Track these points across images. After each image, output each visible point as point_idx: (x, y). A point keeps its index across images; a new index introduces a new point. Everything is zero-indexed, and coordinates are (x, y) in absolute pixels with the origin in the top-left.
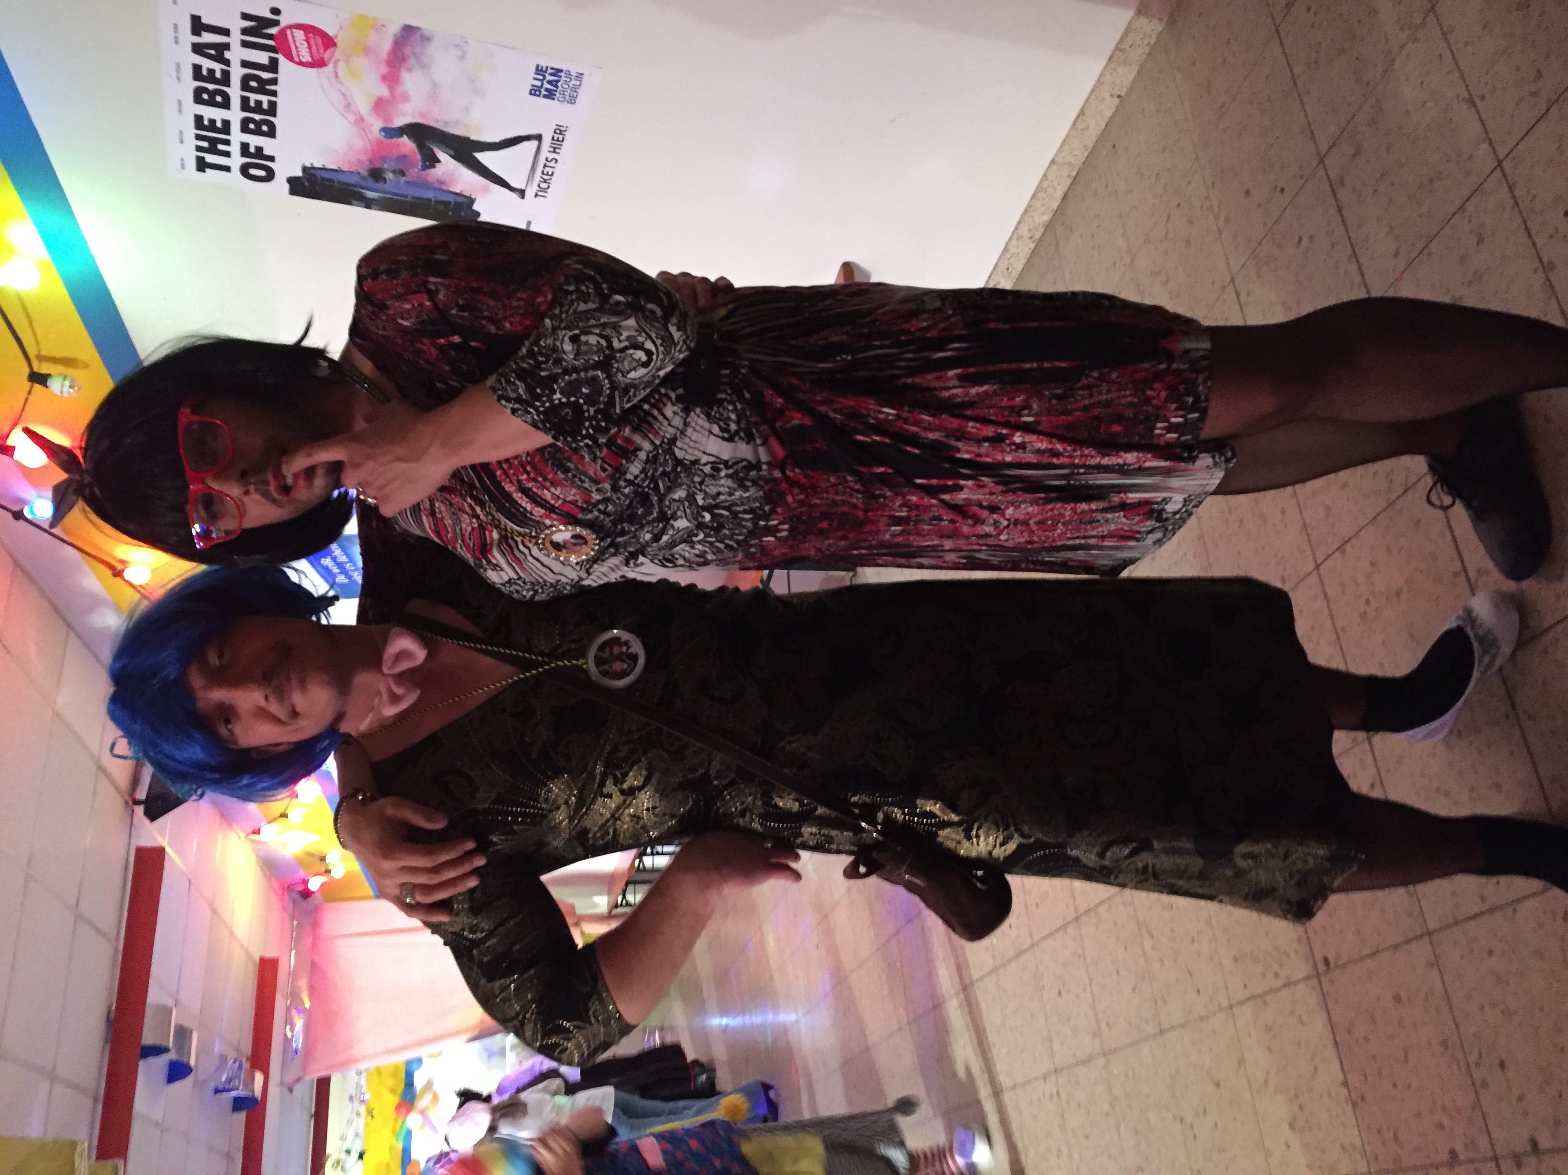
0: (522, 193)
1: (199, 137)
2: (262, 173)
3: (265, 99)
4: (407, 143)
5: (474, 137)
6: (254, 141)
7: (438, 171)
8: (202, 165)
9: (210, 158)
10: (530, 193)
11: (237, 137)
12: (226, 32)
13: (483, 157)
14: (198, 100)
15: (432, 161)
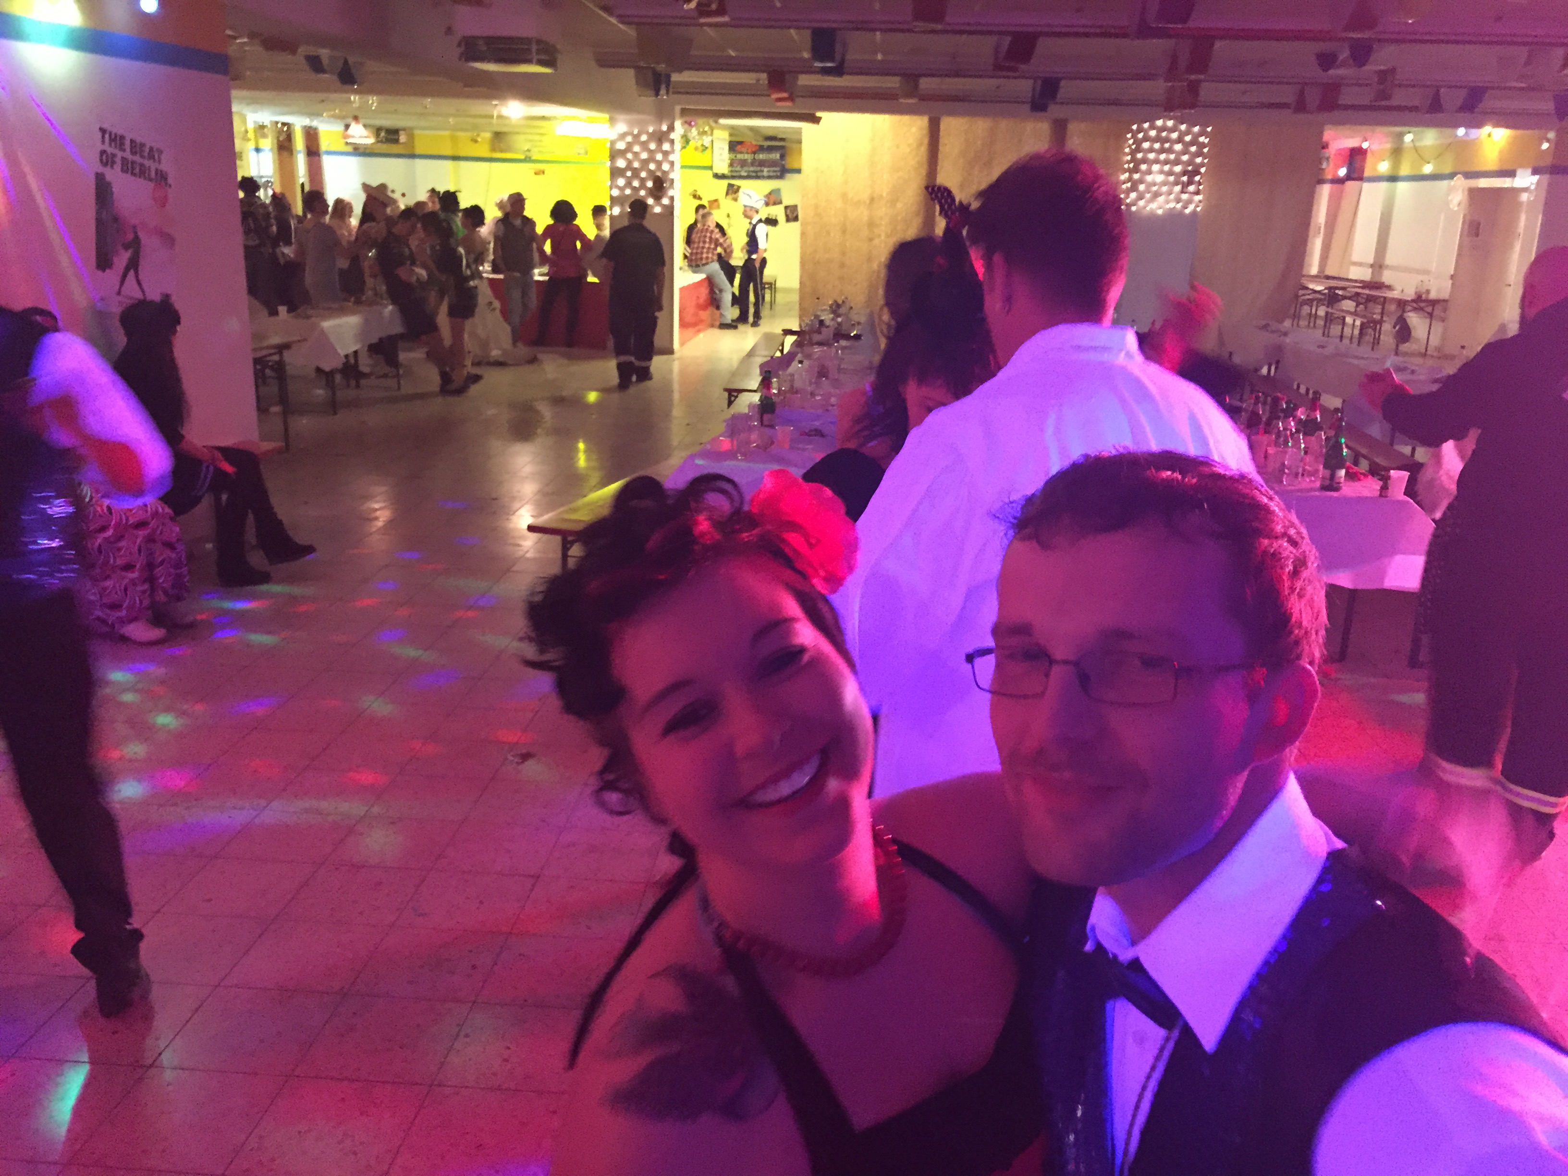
0: (119, 293)
1: (116, 135)
2: (104, 160)
3: (137, 170)
4: (130, 236)
5: (140, 268)
6: (118, 160)
7: (122, 251)
8: (103, 131)
9: (107, 136)
10: (120, 298)
11: (120, 154)
12: (160, 162)
13: (132, 273)
14: (132, 141)
15: (126, 247)
